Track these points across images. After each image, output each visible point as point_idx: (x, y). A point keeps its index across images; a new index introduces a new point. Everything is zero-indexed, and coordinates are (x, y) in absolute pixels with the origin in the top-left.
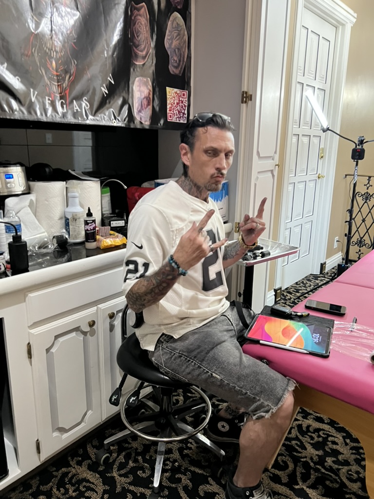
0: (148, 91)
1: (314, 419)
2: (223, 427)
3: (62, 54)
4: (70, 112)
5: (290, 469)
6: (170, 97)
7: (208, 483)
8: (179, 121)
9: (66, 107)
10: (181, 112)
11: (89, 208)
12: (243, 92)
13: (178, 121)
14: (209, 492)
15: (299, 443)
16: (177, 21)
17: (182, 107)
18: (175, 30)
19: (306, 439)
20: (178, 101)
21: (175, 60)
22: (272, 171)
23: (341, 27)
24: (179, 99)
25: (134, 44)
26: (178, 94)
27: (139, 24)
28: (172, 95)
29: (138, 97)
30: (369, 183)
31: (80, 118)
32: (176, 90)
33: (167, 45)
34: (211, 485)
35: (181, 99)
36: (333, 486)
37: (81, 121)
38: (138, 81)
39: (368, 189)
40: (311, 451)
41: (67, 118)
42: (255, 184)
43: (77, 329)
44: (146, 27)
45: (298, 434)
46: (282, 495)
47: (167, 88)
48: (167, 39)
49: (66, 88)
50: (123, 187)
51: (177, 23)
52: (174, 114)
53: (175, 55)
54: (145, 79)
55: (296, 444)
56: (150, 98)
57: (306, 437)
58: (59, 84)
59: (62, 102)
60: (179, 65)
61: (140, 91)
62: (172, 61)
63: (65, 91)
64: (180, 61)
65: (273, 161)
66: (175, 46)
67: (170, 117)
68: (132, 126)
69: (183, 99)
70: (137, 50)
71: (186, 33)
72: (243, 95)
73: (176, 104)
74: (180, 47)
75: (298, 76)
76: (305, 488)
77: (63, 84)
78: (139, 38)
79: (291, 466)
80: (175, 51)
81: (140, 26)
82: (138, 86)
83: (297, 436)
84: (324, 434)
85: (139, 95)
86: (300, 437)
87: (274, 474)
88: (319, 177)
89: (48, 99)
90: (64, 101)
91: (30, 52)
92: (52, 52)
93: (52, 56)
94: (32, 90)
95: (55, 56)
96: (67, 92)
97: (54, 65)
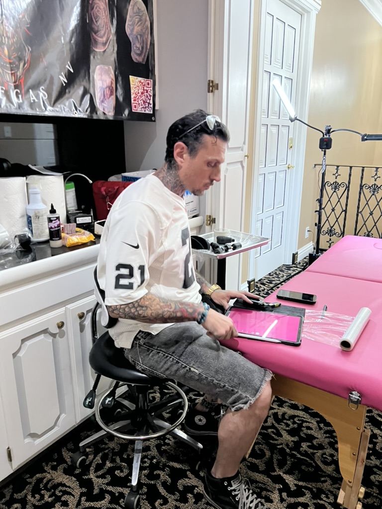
0: (110, 80)
1: (289, 406)
2: (200, 420)
4: (26, 103)
5: (267, 456)
6: (134, 86)
7: (187, 477)
8: (145, 111)
9: (22, 97)
10: (146, 102)
11: (52, 204)
12: (209, 81)
13: (143, 112)
14: (188, 486)
15: (275, 431)
16: (138, 6)
17: (147, 97)
18: (137, 15)
19: (282, 426)
20: (142, 91)
21: (137, 47)
22: (241, 162)
23: (306, 14)
24: (144, 88)
25: (92, 29)
26: (142, 83)
27: (98, 8)
28: (136, 84)
29: (100, 87)
30: (337, 172)
31: (37, 110)
32: (140, 79)
33: (128, 31)
34: (190, 478)
35: (145, 88)
36: (309, 470)
37: (40, 112)
38: (99, 69)
39: (336, 178)
40: (287, 437)
41: (23, 109)
42: (225, 176)
43: (45, 331)
44: (105, 12)
45: (274, 422)
46: (260, 483)
47: (130, 76)
48: (128, 25)
49: (20, 77)
50: (88, 181)
51: (138, 8)
52: (139, 104)
53: (137, 41)
54: (107, 68)
55: (273, 432)
56: (112, 87)
57: (281, 425)
59: (17, 92)
60: (142, 52)
61: (101, 80)
62: (135, 48)
63: (19, 80)
64: (143, 48)
65: (242, 152)
66: (137, 32)
67: (135, 107)
68: (95, 117)
69: (147, 89)
70: (97, 36)
71: (148, 18)
72: (209, 84)
73: (140, 93)
74: (142, 34)
75: (265, 64)
76: (282, 474)
77: (17, 72)
78: (98, 23)
79: (268, 454)
80: (137, 37)
81: (98, 11)
82: (99, 75)
83: (273, 424)
84: (298, 420)
85: (101, 84)
86: (276, 425)
87: (251, 463)
88: (288, 168)
89: (2, 89)
90: (19, 91)
92: (3, 38)
93: (4, 42)
95: (7, 43)
96: (22, 81)
97: (6, 51)
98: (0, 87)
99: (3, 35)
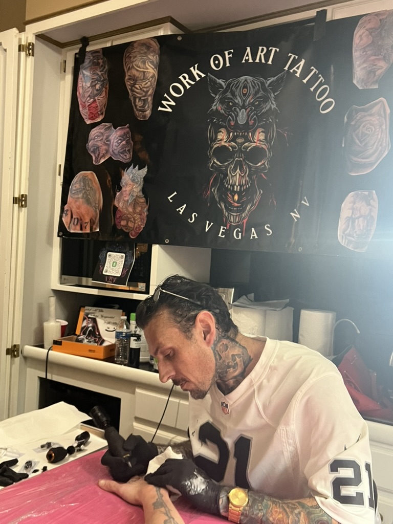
0: (369, 207)
3: (247, 186)
9: (242, 235)
25: (351, 152)
27: (368, 125)
38: (352, 196)
44: (382, 126)
49: (244, 217)
56: (371, 216)
58: (238, 214)
61: (352, 208)
63: (243, 220)
70: (358, 158)
78: (364, 143)
81: (367, 129)
82: (351, 203)
85: (350, 215)
89: (223, 229)
90: (240, 230)
91: (209, 192)
92: (235, 187)
93: (235, 190)
94: (208, 222)
95: (238, 190)
96: (245, 221)
97: (236, 197)
98: (222, 227)
99: (236, 185)
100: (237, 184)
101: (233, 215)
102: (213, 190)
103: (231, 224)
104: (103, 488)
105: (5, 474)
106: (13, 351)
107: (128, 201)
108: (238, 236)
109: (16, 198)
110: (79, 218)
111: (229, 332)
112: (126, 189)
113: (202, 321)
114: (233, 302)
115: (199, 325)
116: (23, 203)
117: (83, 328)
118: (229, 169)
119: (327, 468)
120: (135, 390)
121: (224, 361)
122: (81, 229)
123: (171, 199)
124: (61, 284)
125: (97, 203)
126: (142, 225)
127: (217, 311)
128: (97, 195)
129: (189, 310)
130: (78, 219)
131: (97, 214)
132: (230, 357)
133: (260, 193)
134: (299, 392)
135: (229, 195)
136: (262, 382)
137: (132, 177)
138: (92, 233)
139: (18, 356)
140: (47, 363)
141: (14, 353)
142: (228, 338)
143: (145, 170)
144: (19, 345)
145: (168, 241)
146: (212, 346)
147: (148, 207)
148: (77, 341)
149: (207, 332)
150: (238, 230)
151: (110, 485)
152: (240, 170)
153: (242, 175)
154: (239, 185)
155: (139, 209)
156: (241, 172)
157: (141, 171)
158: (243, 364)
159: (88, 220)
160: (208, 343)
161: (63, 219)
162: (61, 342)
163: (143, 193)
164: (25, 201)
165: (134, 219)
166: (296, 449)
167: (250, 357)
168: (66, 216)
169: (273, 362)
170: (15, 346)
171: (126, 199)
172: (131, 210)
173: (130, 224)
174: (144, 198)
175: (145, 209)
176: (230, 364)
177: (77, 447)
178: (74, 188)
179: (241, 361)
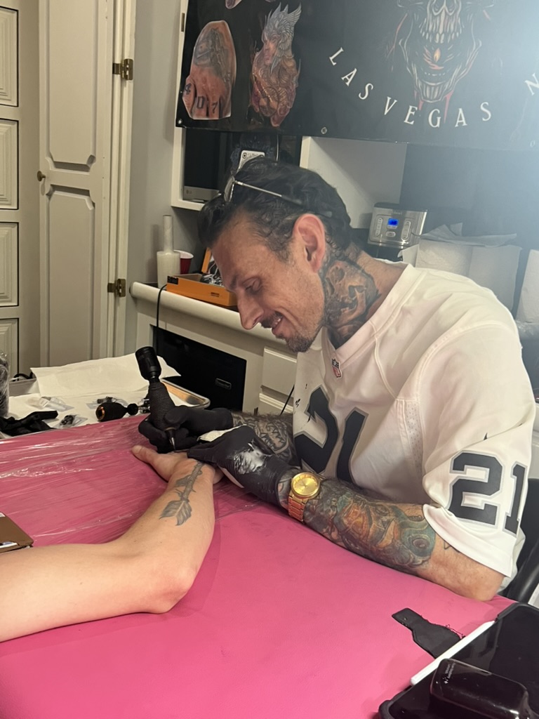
3: (458, 34)
49: (447, 90)
58: (438, 84)
63: (445, 95)
77: (445, 83)
89: (413, 110)
90: (439, 111)
91: (394, 47)
92: (438, 36)
93: (437, 42)
94: (389, 99)
95: (442, 42)
96: (448, 96)
97: (437, 55)
98: (411, 107)
99: (438, 32)
100: (441, 31)
101: (431, 86)
102: (400, 43)
103: (425, 102)
104: (136, 455)
105: (31, 426)
106: (117, 288)
107: (271, 65)
108: (434, 122)
109: (118, 65)
110: (205, 96)
111: (348, 250)
112: (270, 46)
113: (304, 231)
114: (423, 233)
115: (298, 236)
116: (127, 73)
117: (211, 264)
118: (429, 5)
119: (449, 464)
120: (263, 350)
121: (337, 295)
122: (208, 115)
123: (334, 60)
124: (184, 199)
125: (229, 71)
126: (288, 104)
127: (329, 214)
128: (230, 59)
129: (284, 214)
130: (203, 97)
131: (228, 89)
132: (347, 289)
133: (477, 46)
134: (432, 347)
135: (427, 51)
136: (387, 332)
137: (279, 26)
138: (222, 120)
139: (124, 296)
140: (158, 307)
141: (119, 291)
142: (345, 259)
143: (298, 12)
144: (124, 280)
145: (326, 131)
146: (321, 271)
147: (298, 75)
148: (202, 280)
149: (312, 249)
150: (436, 112)
151: (145, 453)
152: (446, 5)
153: (451, 14)
154: (443, 32)
155: (286, 78)
156: (448, 9)
157: (292, 14)
158: (365, 302)
159: (217, 100)
160: (314, 266)
161: (184, 99)
162: (177, 279)
163: (293, 52)
164: (131, 69)
165: (278, 95)
166: (421, 433)
167: (378, 291)
168: (187, 94)
169: (408, 302)
170: (119, 281)
171: (268, 62)
172: (273, 80)
173: (273, 103)
174: (293, 61)
175: (295, 79)
176: (346, 301)
177: (142, 406)
178: (200, 50)
179: (362, 296)
